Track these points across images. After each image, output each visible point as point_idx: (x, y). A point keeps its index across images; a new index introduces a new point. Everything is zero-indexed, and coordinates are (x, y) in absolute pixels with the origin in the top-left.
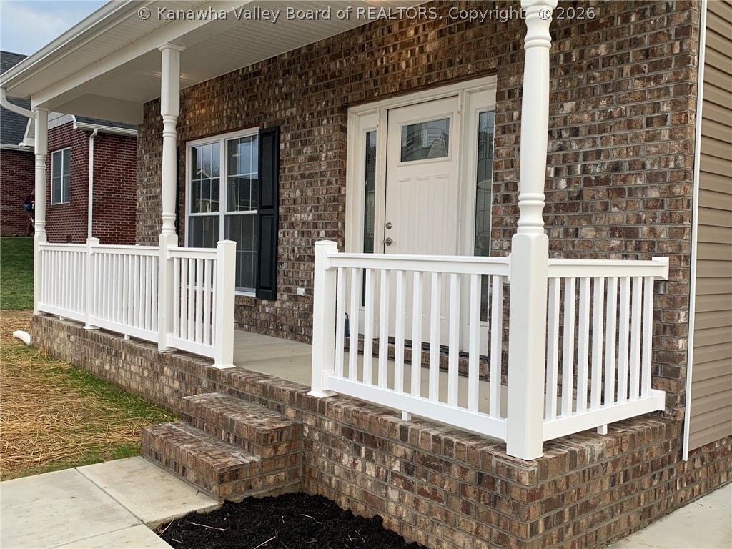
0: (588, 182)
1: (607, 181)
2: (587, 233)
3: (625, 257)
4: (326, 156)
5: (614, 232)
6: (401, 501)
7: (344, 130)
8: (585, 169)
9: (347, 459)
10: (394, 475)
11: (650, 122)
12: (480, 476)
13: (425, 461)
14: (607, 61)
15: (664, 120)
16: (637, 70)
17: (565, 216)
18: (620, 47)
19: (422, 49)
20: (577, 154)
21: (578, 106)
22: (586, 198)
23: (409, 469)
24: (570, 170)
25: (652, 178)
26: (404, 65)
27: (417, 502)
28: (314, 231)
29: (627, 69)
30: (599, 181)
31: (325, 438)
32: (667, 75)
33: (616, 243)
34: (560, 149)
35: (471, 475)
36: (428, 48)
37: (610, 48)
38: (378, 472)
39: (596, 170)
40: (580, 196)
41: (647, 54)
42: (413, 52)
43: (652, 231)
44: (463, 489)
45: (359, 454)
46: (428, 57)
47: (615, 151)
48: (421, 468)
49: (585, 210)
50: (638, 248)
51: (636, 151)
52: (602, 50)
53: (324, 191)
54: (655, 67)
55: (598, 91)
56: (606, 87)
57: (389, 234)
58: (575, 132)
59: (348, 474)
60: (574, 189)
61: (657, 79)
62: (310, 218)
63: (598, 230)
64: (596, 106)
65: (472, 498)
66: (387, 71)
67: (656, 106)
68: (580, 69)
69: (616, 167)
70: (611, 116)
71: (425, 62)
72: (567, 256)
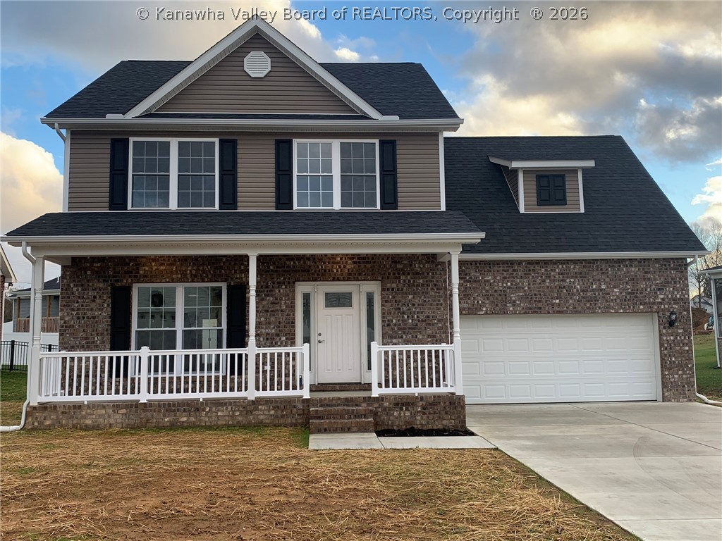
0: (419, 321)
1: (425, 321)
2: (420, 337)
3: (433, 344)
4: (285, 303)
5: (429, 336)
6: (422, 419)
7: (294, 291)
8: (418, 317)
9: (396, 414)
10: (418, 412)
11: (437, 305)
12: (450, 403)
13: (430, 404)
14: (423, 285)
15: (441, 305)
16: (432, 289)
17: (412, 331)
18: (427, 281)
19: (345, 267)
20: (415, 312)
21: (414, 297)
22: (419, 326)
23: (424, 408)
24: (413, 317)
25: (439, 321)
26: (335, 271)
27: (428, 417)
28: (277, 339)
29: (429, 288)
30: (422, 321)
31: (385, 409)
32: (442, 292)
33: (429, 339)
34: (409, 310)
35: (448, 403)
36: (348, 267)
37: (423, 281)
38: (411, 413)
39: (422, 317)
40: (417, 325)
41: (435, 285)
42: (340, 267)
43: (440, 336)
44: (445, 408)
45: (402, 410)
46: (348, 270)
47: (427, 312)
48: (429, 407)
49: (419, 329)
50: (436, 341)
51: (434, 312)
52: (421, 281)
53: (284, 319)
54: (438, 289)
55: (420, 293)
56: (423, 292)
57: (321, 338)
58: (414, 305)
59: (397, 418)
60: (415, 323)
61: (439, 293)
62: (273, 331)
63: (423, 336)
64: (420, 298)
65: (448, 409)
66: (325, 271)
67: (439, 300)
68: (414, 286)
69: (428, 317)
70: (425, 301)
71: (347, 271)
72: (414, 344)
